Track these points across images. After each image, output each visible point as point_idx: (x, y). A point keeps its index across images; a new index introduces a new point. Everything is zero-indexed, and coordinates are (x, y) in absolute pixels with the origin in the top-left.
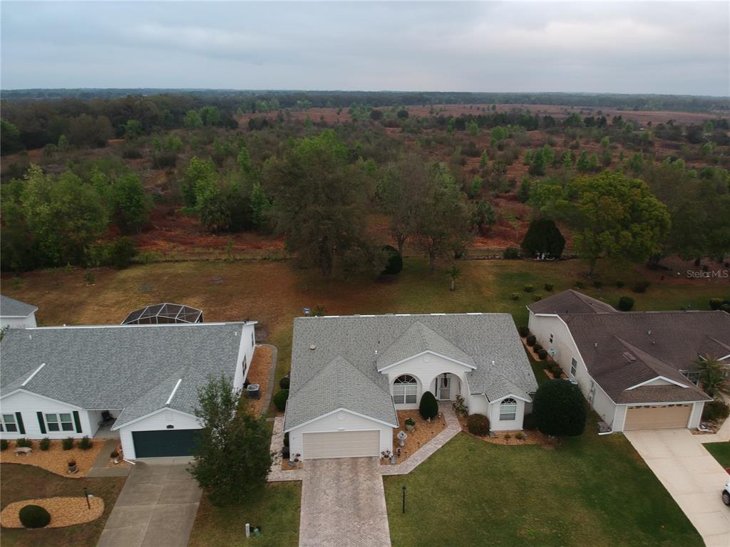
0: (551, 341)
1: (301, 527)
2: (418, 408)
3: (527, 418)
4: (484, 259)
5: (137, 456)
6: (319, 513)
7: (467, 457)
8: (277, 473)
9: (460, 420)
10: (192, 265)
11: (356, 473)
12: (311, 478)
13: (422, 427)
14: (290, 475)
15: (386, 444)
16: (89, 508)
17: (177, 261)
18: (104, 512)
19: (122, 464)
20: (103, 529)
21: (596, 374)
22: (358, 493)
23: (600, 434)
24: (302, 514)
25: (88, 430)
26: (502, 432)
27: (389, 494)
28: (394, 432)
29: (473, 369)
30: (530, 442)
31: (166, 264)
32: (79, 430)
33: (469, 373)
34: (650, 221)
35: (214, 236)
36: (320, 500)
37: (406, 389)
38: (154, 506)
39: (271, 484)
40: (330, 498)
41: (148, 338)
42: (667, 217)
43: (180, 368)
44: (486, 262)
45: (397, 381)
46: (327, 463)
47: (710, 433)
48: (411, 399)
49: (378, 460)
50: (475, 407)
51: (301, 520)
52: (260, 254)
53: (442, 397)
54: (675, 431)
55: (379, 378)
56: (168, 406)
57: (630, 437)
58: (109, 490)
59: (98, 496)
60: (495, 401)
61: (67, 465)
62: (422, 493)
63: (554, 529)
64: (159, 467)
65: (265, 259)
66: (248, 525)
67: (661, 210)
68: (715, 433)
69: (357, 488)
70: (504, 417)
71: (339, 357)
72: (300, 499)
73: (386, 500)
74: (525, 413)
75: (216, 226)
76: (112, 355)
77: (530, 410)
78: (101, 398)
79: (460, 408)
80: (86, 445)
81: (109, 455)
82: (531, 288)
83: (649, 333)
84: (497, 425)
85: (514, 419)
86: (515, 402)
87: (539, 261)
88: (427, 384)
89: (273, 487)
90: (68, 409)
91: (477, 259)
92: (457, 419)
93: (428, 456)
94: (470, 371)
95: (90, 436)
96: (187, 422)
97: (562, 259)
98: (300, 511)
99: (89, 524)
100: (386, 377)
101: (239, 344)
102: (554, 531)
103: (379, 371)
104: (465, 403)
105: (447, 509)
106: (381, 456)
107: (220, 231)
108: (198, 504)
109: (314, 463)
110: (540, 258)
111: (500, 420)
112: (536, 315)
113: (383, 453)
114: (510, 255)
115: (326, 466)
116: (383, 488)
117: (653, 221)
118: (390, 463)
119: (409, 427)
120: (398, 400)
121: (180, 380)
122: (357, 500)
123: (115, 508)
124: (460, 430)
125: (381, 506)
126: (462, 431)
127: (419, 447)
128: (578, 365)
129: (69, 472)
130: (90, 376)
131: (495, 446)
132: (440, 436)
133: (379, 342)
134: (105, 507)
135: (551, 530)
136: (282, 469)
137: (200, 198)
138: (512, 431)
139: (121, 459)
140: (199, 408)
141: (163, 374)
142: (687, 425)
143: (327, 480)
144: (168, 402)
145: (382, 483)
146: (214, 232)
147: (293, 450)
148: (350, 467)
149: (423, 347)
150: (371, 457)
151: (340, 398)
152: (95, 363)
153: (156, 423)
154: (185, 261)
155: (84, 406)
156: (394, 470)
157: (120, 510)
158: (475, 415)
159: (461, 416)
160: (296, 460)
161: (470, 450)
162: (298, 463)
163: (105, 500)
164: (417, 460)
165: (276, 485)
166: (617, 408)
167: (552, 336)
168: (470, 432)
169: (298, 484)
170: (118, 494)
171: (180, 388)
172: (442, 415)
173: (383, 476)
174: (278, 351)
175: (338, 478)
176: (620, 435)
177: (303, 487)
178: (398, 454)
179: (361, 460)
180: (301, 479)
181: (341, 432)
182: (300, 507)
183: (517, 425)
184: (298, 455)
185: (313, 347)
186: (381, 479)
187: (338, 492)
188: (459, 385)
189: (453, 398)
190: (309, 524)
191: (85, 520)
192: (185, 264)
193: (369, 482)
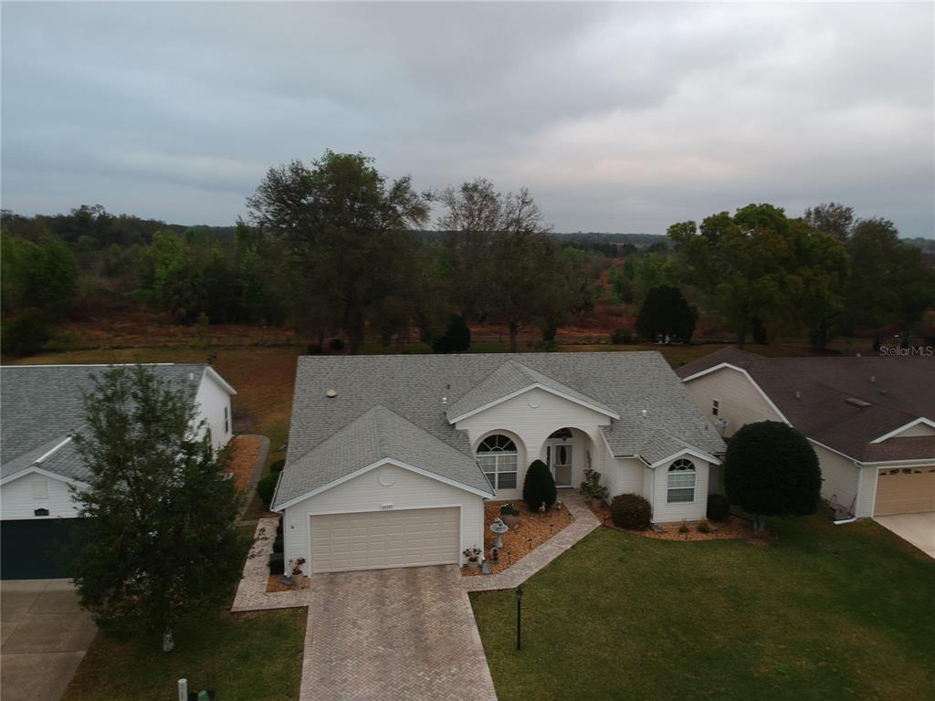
0: (715, 412)
1: (303, 687)
2: (522, 498)
6: (343, 660)
7: (621, 559)
8: (252, 593)
9: (595, 512)
11: (417, 591)
12: (327, 602)
14: (285, 599)
15: (472, 533)
22: (423, 623)
23: (837, 523)
24: (306, 662)
26: (673, 524)
27: (485, 621)
29: (612, 420)
33: (605, 427)
34: (825, 262)
35: (181, 325)
36: (344, 637)
39: (244, 616)
40: (366, 633)
44: (589, 347)
45: (483, 448)
46: (359, 578)
48: (507, 481)
49: (458, 569)
50: (620, 482)
51: (305, 673)
53: (558, 481)
56: (38, 465)
60: (660, 463)
62: (547, 615)
63: (820, 660)
64: (15, 595)
66: (183, 681)
69: (419, 614)
70: (675, 496)
72: (303, 638)
73: (481, 631)
79: (593, 491)
85: (692, 499)
87: (662, 346)
88: (534, 448)
89: (247, 620)
93: (551, 559)
94: (607, 423)
97: (693, 345)
98: (302, 658)
100: (465, 434)
102: (822, 664)
103: (451, 423)
105: (603, 640)
106: (463, 560)
109: (332, 578)
110: (664, 341)
111: (669, 501)
113: (467, 553)
114: (621, 338)
115: (357, 581)
116: (470, 611)
117: (829, 261)
118: (481, 573)
122: (422, 633)
124: (599, 524)
125: (472, 642)
126: (603, 525)
127: (531, 548)
132: (564, 533)
133: (449, 387)
135: (815, 663)
136: (269, 591)
137: (161, 272)
138: (690, 523)
143: (359, 603)
144: (40, 460)
145: (469, 604)
146: (181, 320)
147: (290, 555)
148: (404, 582)
149: (528, 382)
150: (442, 567)
153: (14, 504)
154: (130, 348)
156: (490, 583)
158: (624, 496)
159: (596, 503)
160: (296, 572)
161: (624, 550)
162: (299, 578)
165: (251, 616)
167: (716, 403)
168: (617, 525)
169: (300, 613)
173: (469, 593)
174: (272, 441)
175: (380, 600)
176: (869, 522)
177: (310, 618)
178: (493, 558)
179: (424, 571)
180: (305, 605)
182: (302, 651)
184: (301, 562)
185: (332, 393)
186: (466, 597)
187: (382, 622)
190: (322, 679)
193: (442, 604)
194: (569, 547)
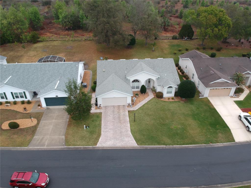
0: (186, 68)
1: (102, 126)
2: (140, 90)
3: (176, 93)
4: (165, 39)
5: (47, 105)
6: (108, 122)
7: (155, 105)
8: (93, 110)
9: (153, 94)
10: (60, 42)
11: (120, 110)
12: (105, 112)
13: (141, 96)
14: (98, 111)
15: (129, 101)
16: (32, 122)
17: (54, 41)
18: (37, 123)
19: (42, 108)
20: (37, 128)
21: (200, 78)
22: (120, 116)
23: (200, 98)
24: (102, 122)
25: (29, 98)
26: (167, 97)
27: (130, 116)
28: (132, 97)
29: (159, 77)
30: (176, 100)
31: (50, 41)
32: (26, 98)
33: (157, 79)
34: (225, 25)
35: (67, 31)
36: (108, 118)
37: (136, 84)
38: (54, 121)
39: (92, 114)
40: (111, 117)
41: (46, 67)
42: (231, 23)
43: (59, 77)
44: (166, 41)
45: (133, 82)
46: (110, 107)
47: (237, 97)
48: (137, 88)
49: (127, 106)
50: (159, 90)
51: (102, 124)
52: (84, 38)
53: (148, 87)
54: (225, 97)
55: (127, 80)
56: (55, 89)
57: (209, 99)
58: (39, 116)
59: (35, 118)
60: (165, 87)
61: (23, 109)
62: (140, 116)
63: (182, 126)
64: (54, 109)
65: (86, 40)
66: (85, 126)
67: (229, 21)
68: (238, 98)
69: (120, 114)
70: (168, 93)
71: (113, 74)
72: (101, 118)
73: (129, 118)
74: (175, 91)
75: (67, 27)
76: (34, 73)
77: (177, 90)
78: (32, 87)
79: (154, 90)
80: (29, 102)
81: (37, 105)
82: (181, 50)
83: (220, 64)
84: (165, 95)
85: (171, 93)
86: (172, 88)
87: (184, 40)
88: (143, 82)
90: (22, 91)
91: (163, 40)
92: (152, 93)
93: (143, 105)
94: (158, 78)
95: (30, 100)
96: (63, 94)
97: (193, 40)
98: (101, 122)
99: (33, 127)
100: (129, 80)
101: (78, 69)
102: (182, 127)
103: (127, 78)
104: (155, 89)
105: (148, 120)
106: (128, 105)
107: (69, 29)
108: (68, 120)
109: (106, 107)
110: (185, 39)
111: (167, 93)
112: (182, 59)
113: (128, 104)
114: (174, 38)
115: (110, 108)
116: (128, 114)
117: (226, 25)
118: (130, 107)
119: (137, 96)
120: (133, 88)
121: (59, 81)
122: (120, 118)
123: (41, 122)
124: (153, 97)
125: (127, 120)
126: (154, 97)
127: (140, 102)
128: (195, 75)
129: (24, 111)
130: (28, 80)
131: (165, 101)
132: (147, 99)
133: (127, 69)
134: (38, 121)
135: (181, 126)
136: (96, 109)
137: (60, 17)
138: (170, 97)
139: (41, 107)
140: (66, 90)
141: (53, 79)
142: (229, 95)
143: (110, 112)
144: (55, 88)
145: (128, 113)
146: (67, 30)
147: (99, 103)
148: (117, 108)
149: (142, 70)
150: (124, 105)
151: (114, 87)
152: (29, 75)
153: (52, 95)
154: (57, 40)
155: (27, 90)
156: (132, 109)
157: (42, 122)
158: (159, 92)
159: (154, 92)
160: (100, 106)
161: (156, 103)
162: (100, 107)
163: (37, 119)
164: (139, 106)
165: (93, 114)
166: (206, 89)
167: (187, 66)
168: (157, 97)
169: (101, 113)
170: (41, 117)
171: (59, 84)
172: (148, 92)
173: (128, 111)
174: (92, 72)
175: (113, 111)
176: (207, 98)
177: (102, 114)
178: (133, 104)
179: (121, 106)
181: (114, 98)
182: (101, 120)
183: (172, 95)
184: (101, 105)
185: (104, 70)
186: (127, 112)
187: (114, 116)
188: (154, 83)
189: (151, 87)
190: (105, 125)
191: (31, 126)
192: (57, 42)
193: (123, 113)
194: (147, 102)
